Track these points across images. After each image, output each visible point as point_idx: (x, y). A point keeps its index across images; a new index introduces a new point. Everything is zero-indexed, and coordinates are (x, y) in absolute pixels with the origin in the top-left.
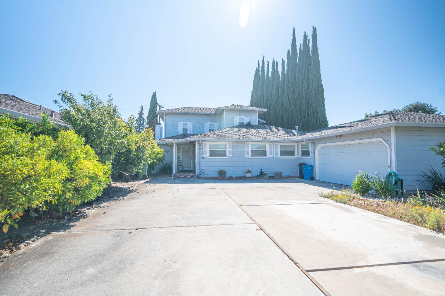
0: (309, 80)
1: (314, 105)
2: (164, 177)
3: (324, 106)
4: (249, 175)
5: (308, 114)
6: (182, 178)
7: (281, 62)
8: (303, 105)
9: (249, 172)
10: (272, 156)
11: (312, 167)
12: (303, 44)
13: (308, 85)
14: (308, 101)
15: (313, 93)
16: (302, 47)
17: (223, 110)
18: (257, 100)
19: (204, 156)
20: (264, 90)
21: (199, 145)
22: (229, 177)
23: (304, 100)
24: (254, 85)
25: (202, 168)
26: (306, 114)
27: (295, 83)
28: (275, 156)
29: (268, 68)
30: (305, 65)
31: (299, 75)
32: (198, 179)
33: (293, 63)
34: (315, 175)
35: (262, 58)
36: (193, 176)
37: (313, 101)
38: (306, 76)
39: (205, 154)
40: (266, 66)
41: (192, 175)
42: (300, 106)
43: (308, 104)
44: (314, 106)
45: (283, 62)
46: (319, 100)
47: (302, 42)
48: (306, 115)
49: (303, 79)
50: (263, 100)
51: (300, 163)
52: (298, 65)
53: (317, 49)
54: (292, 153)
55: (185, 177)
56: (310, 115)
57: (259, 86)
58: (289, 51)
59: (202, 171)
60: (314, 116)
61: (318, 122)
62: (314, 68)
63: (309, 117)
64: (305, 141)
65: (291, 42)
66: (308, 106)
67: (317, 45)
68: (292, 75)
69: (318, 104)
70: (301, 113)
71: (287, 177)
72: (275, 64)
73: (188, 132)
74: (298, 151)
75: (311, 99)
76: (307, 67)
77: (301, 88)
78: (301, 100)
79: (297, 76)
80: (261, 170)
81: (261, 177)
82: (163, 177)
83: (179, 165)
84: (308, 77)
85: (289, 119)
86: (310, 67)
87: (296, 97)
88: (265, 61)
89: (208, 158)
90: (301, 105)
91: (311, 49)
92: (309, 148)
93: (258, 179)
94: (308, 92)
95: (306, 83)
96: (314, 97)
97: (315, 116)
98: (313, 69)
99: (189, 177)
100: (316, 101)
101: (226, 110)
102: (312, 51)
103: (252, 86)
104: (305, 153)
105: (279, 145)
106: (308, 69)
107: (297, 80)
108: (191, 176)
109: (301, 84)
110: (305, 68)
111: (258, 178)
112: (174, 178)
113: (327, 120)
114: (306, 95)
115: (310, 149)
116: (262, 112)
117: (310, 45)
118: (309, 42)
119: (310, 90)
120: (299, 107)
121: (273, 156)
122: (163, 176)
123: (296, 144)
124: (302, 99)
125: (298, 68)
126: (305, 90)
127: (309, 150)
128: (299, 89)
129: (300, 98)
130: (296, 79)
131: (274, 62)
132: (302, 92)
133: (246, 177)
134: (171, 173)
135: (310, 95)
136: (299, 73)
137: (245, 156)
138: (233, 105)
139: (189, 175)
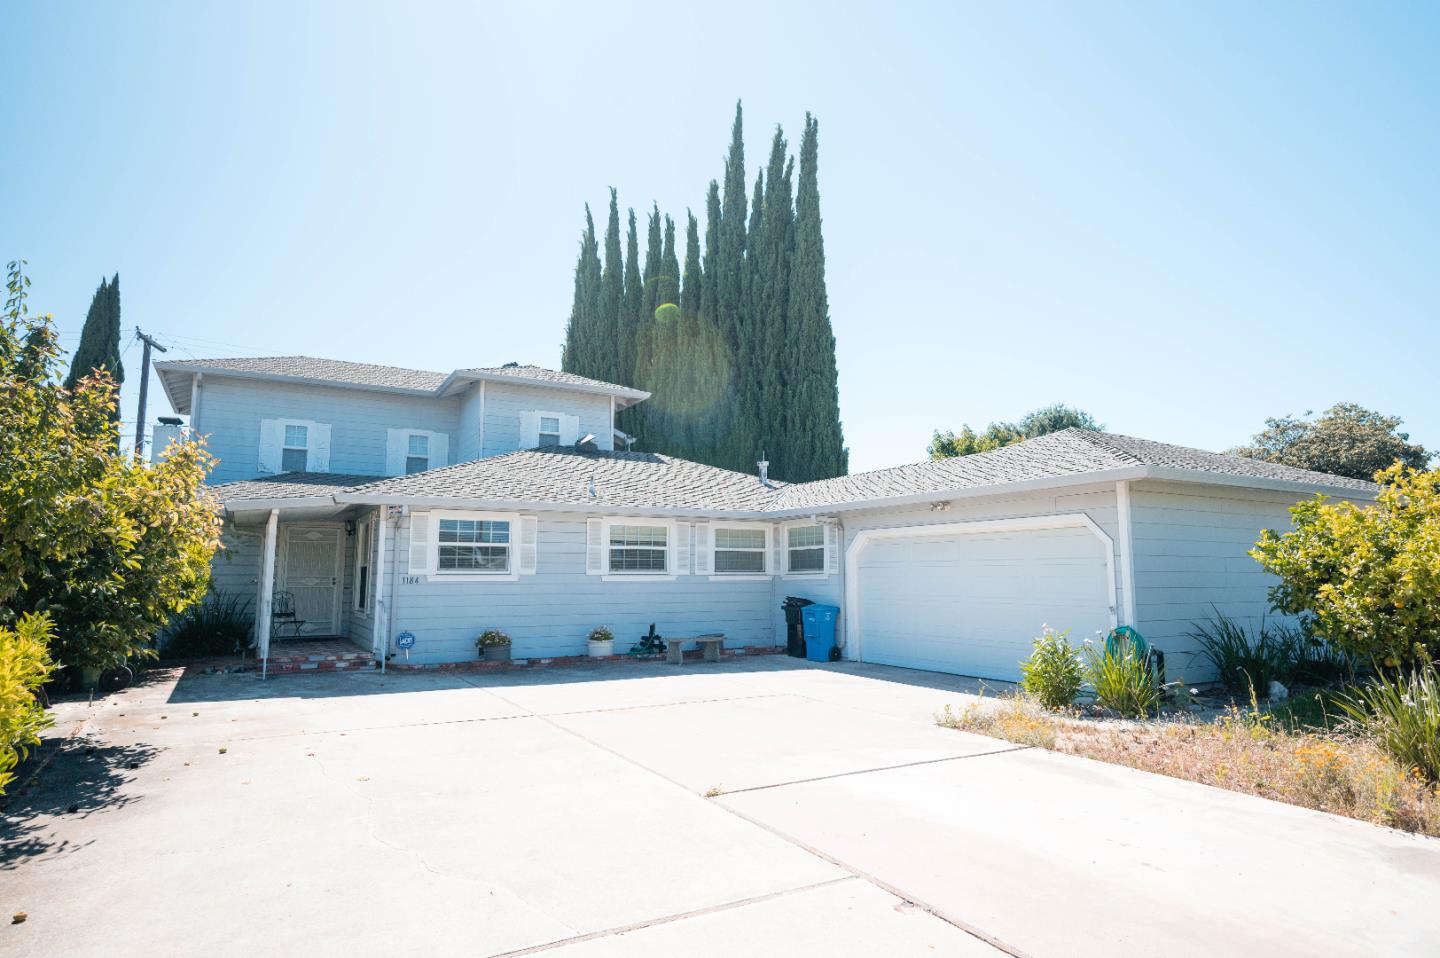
0: (787, 300)
1: (804, 389)
2: (215, 671)
3: (835, 398)
4: (602, 649)
5: (784, 418)
6: (307, 671)
7: (686, 223)
8: (766, 388)
9: (601, 635)
10: (687, 572)
11: (836, 611)
12: (770, 169)
13: (784, 318)
14: (785, 373)
15: (803, 348)
16: (765, 179)
17: (474, 385)
18: (594, 353)
19: (413, 572)
20: (620, 320)
21: (391, 525)
22: (525, 662)
23: (770, 367)
24: (578, 297)
25: (402, 626)
26: (778, 420)
27: (737, 308)
28: (697, 572)
29: (633, 236)
30: (773, 245)
31: (752, 280)
32: (386, 674)
33: (732, 234)
34: (845, 643)
35: (610, 198)
36: (363, 663)
37: (800, 377)
38: (779, 286)
39: (421, 563)
40: (624, 228)
41: (358, 658)
42: (756, 388)
43: (784, 384)
44: (804, 395)
45: (693, 225)
46: (821, 373)
47: (765, 162)
48: (776, 424)
49: (768, 296)
50: (616, 355)
51: (789, 598)
52: (748, 244)
53: (815, 198)
54: (754, 562)
55: (326, 669)
56: (790, 425)
57: (600, 303)
58: (714, 188)
59: (404, 640)
60: (804, 430)
61: (819, 451)
62: (805, 261)
63: (785, 429)
64: (813, 517)
65: (728, 154)
66: (783, 393)
67: (815, 183)
68: (726, 276)
69: (817, 388)
70: (757, 415)
71: (743, 651)
72: (663, 225)
73: (311, 467)
74: (776, 554)
75: (793, 369)
76: (780, 256)
77: (758, 326)
78: (758, 372)
79: (745, 283)
80: (652, 628)
81: (653, 656)
82: (203, 672)
83: (282, 613)
84: (787, 292)
85: (714, 436)
86: (792, 258)
87: (740, 356)
88: (619, 208)
89: (430, 580)
90: (761, 388)
91: (794, 194)
92: (822, 543)
93: (643, 664)
94: (786, 345)
95: (779, 311)
96: (807, 361)
97: (808, 428)
98: (802, 263)
99: (345, 669)
100: (812, 377)
101: (488, 382)
102: (798, 202)
103: (571, 301)
104: (806, 560)
105: (713, 527)
106: (787, 265)
107: (744, 297)
108: (354, 664)
109: (762, 313)
110: (774, 256)
111: (640, 660)
112: (270, 677)
113: (845, 446)
114: (779, 354)
115: (827, 547)
116: (629, 400)
117: (795, 180)
118: (790, 167)
119: (792, 335)
120: (753, 394)
121: (692, 573)
122: (208, 670)
123: (768, 529)
124: (761, 366)
125: (750, 256)
126: (772, 335)
127: (822, 549)
128: (754, 330)
129: (754, 361)
130: (740, 294)
131: (655, 220)
132: (763, 341)
133: (595, 659)
134: (253, 653)
135: (792, 353)
136: (752, 273)
137: (589, 572)
138: (515, 365)
139: (340, 659)
